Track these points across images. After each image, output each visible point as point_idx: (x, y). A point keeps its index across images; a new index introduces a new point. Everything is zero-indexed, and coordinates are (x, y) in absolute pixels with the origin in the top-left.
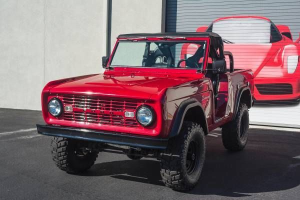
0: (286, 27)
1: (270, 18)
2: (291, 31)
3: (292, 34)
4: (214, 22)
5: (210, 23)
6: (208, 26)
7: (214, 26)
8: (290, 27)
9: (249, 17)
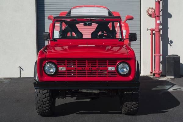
0: (117, 13)
1: (108, 7)
2: (121, 15)
3: (121, 17)
4: (72, 9)
5: (69, 9)
6: (68, 12)
7: (71, 11)
8: (120, 13)
9: (95, 6)
